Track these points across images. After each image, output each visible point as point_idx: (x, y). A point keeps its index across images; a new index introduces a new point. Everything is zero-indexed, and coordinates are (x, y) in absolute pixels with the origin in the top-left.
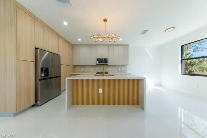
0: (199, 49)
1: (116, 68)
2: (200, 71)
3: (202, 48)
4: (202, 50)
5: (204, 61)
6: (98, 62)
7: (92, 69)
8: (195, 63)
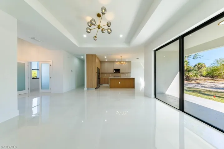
0: (198, 57)
1: (124, 74)
2: (195, 76)
3: (200, 56)
4: (200, 58)
5: (201, 67)
6: (114, 71)
7: (111, 75)
8: (190, 69)
